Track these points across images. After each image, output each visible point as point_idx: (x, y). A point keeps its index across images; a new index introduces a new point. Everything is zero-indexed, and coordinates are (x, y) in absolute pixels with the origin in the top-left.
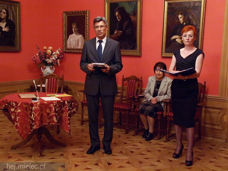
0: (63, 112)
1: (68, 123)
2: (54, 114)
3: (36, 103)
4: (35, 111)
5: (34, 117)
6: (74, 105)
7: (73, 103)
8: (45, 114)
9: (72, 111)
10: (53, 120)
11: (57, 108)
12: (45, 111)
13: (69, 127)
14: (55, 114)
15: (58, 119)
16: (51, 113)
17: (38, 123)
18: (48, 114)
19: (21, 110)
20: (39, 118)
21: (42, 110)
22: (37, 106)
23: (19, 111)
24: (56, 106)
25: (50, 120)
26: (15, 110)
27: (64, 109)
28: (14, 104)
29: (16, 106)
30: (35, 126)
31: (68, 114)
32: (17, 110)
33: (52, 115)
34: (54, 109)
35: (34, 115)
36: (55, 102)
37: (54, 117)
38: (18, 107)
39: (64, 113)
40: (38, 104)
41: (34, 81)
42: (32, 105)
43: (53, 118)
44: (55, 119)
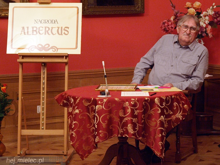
0: (150, 117)
1: (158, 137)
2: (129, 118)
3: (102, 100)
4: (100, 113)
5: (96, 122)
6: (177, 106)
7: (175, 104)
8: (117, 120)
9: (174, 117)
10: (127, 130)
11: (136, 109)
12: (117, 113)
13: (160, 145)
14: (132, 120)
15: (137, 128)
16: (124, 117)
17: (102, 134)
18: (122, 119)
19: (80, 111)
20: (104, 125)
21: (110, 112)
22: (102, 104)
23: (77, 111)
24: (135, 105)
25: (123, 130)
26: (72, 111)
27: (152, 112)
28: (72, 100)
29: (74, 104)
30: (97, 137)
31: (158, 122)
32: (75, 110)
33: (126, 121)
34: (129, 111)
35: (97, 120)
36: (133, 99)
37: (129, 125)
38: (76, 105)
39: (153, 120)
40: (105, 100)
41: (103, 62)
42: (95, 103)
43: (127, 126)
44: (130, 128)
